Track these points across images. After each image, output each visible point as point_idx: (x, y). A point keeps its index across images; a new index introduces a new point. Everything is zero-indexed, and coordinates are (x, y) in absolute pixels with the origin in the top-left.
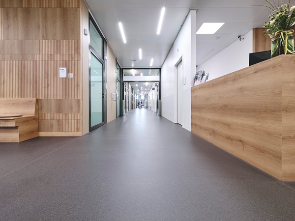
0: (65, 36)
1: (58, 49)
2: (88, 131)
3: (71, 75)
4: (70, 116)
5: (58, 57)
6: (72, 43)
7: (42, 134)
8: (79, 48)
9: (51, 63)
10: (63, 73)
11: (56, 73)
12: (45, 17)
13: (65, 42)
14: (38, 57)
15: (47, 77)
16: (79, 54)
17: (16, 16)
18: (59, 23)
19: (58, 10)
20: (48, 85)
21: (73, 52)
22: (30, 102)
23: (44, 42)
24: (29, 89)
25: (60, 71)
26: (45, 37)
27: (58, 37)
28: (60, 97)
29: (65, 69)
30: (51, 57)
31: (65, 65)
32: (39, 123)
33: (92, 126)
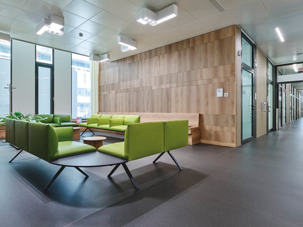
0: (222, 63)
1: (216, 74)
2: (240, 144)
3: (226, 94)
4: (225, 129)
5: (216, 81)
6: (228, 67)
7: (203, 141)
8: (234, 71)
9: (210, 86)
10: (219, 93)
11: (214, 94)
12: (206, 51)
13: (221, 68)
14: (200, 83)
15: (206, 97)
16: (234, 75)
17: (185, 55)
18: (216, 53)
19: (216, 43)
20: (208, 103)
21: (228, 74)
22: (195, 116)
23: (204, 70)
24: (194, 106)
25: (218, 92)
26: (206, 66)
27: (216, 64)
28: (217, 113)
29: (222, 89)
30: (210, 81)
31: (222, 86)
32: (200, 132)
33: (243, 139)
